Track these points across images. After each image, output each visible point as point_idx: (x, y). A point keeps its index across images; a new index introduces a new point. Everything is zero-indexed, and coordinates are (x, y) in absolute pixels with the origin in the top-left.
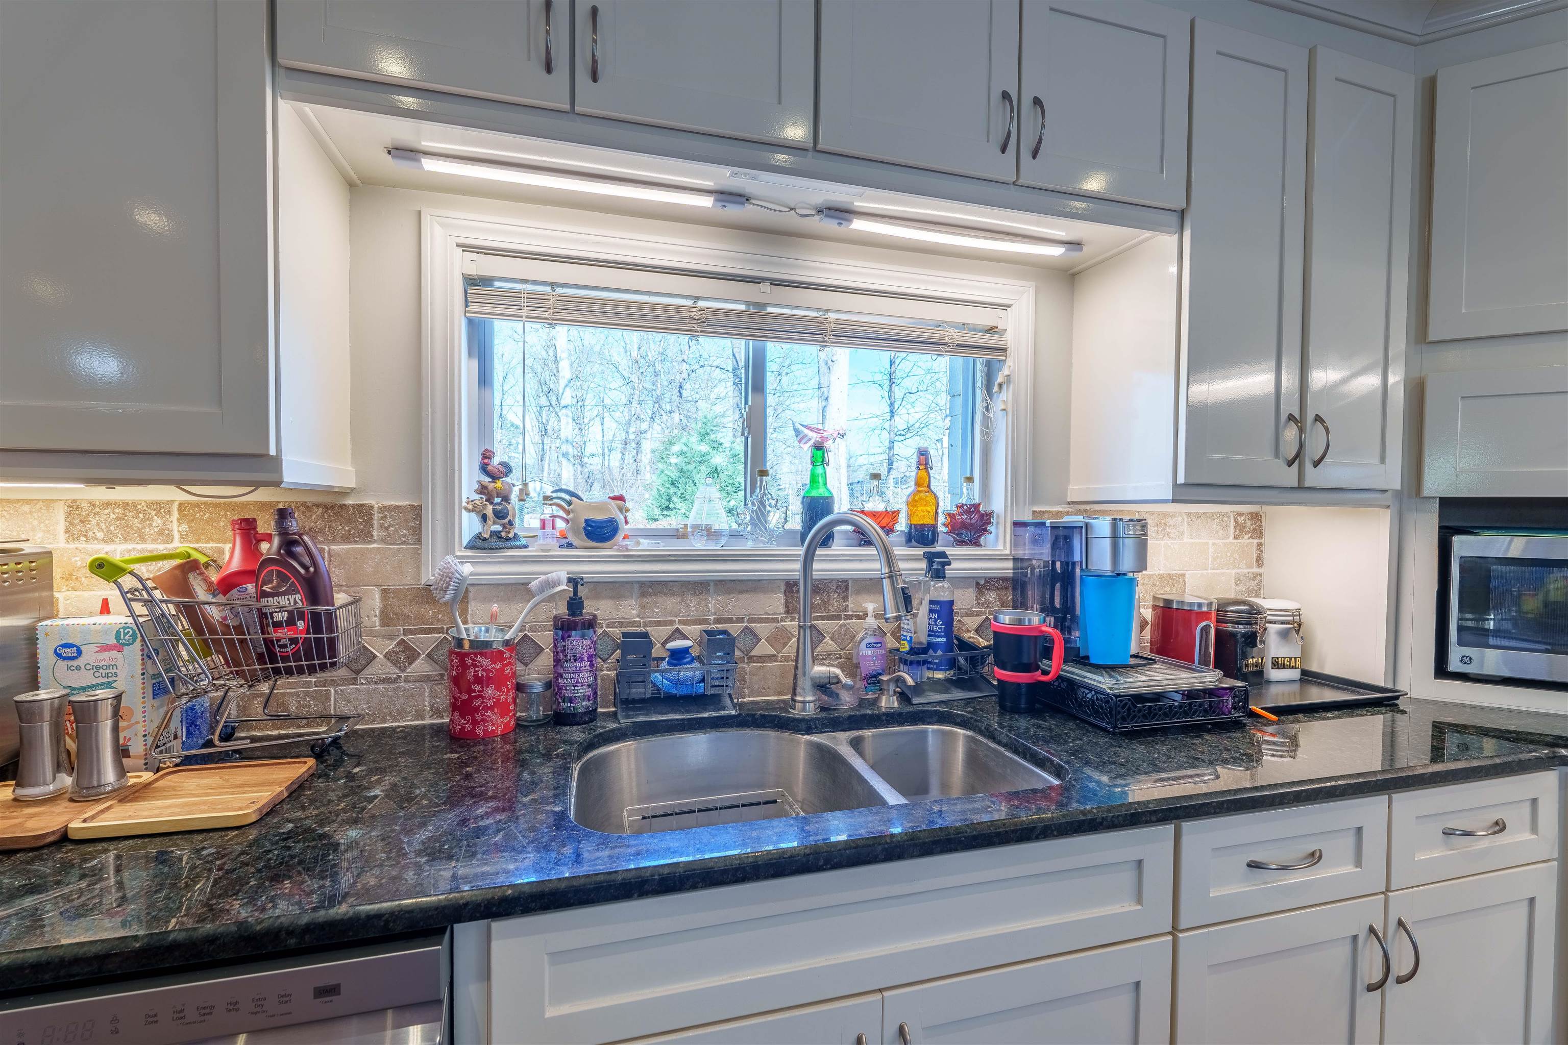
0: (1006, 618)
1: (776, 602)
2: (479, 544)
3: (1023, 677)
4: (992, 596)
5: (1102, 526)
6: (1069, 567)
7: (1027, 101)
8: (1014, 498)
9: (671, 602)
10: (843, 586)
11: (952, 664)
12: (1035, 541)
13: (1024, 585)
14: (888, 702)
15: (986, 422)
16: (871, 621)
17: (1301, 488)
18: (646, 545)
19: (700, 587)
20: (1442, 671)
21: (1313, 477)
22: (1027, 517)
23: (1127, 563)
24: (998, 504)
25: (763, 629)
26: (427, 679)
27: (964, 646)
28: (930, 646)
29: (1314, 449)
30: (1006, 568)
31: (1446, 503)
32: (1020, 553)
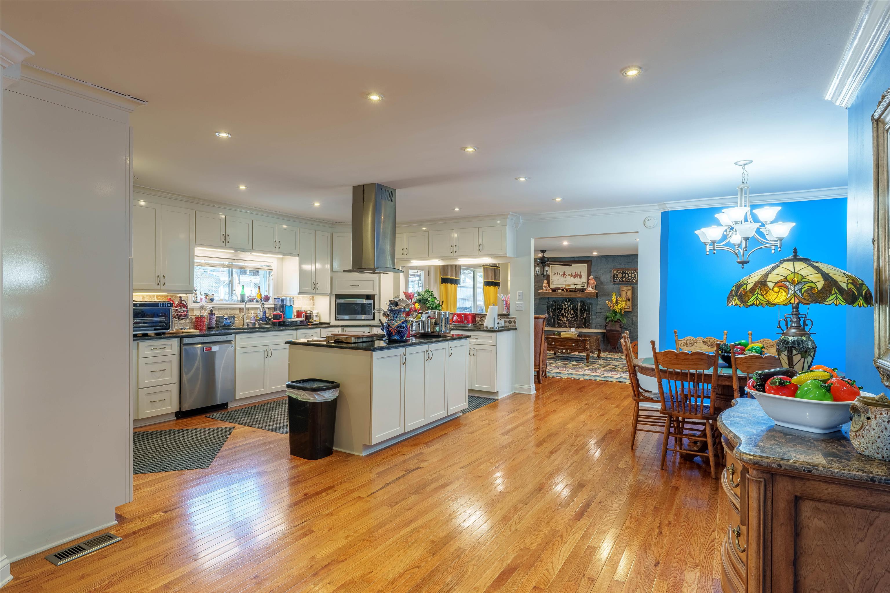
0: (275, 312)
1: (238, 311)
2: (194, 302)
3: (278, 321)
4: (271, 311)
5: (288, 298)
6: (283, 305)
7: (278, 241)
8: (274, 294)
9: (223, 311)
10: (248, 309)
11: (266, 321)
12: (278, 301)
13: (276, 309)
14: (257, 326)
15: (269, 281)
16: (253, 314)
17: (315, 293)
18: (218, 302)
19: (227, 309)
20: (336, 320)
21: (317, 291)
22: (276, 297)
23: (292, 304)
24: (271, 295)
25: (236, 316)
26: (189, 323)
27: (267, 318)
28: (263, 318)
29: (317, 287)
30: (273, 306)
31: (336, 295)
32: (276, 303)
